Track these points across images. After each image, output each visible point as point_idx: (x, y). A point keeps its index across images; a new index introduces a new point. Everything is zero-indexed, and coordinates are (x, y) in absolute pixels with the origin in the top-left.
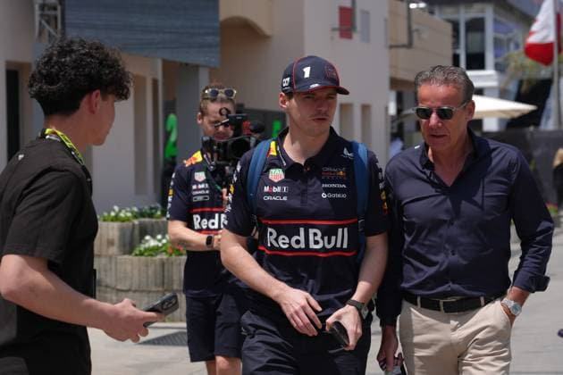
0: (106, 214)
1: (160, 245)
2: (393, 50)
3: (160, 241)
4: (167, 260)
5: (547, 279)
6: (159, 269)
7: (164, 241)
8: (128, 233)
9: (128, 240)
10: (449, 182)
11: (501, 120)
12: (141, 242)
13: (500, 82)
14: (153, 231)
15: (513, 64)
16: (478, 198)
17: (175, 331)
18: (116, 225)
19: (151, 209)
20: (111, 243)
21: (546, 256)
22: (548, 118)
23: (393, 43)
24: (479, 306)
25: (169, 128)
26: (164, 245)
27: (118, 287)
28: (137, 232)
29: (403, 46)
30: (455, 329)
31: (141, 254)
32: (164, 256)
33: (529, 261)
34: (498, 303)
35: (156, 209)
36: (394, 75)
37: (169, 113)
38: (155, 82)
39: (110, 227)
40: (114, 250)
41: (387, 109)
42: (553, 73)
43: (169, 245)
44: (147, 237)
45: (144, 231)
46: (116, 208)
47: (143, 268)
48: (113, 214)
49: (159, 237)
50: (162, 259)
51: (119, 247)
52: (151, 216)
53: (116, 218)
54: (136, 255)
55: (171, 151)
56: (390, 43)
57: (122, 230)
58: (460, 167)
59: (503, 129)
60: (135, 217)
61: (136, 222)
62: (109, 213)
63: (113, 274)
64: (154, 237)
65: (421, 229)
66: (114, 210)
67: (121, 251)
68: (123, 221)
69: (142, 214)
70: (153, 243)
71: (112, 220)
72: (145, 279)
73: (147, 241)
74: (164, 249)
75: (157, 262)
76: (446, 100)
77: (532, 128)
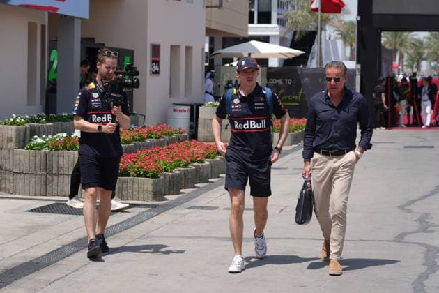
0: (7, 120)
1: (44, 142)
2: (209, 9)
3: (44, 139)
4: (49, 152)
5: (371, 145)
6: (43, 159)
7: (47, 139)
8: (22, 134)
9: (22, 138)
10: (336, 105)
11: (280, 60)
12: (31, 140)
13: (281, 32)
14: (39, 132)
15: (290, 21)
16: (347, 110)
17: (54, 202)
18: (14, 127)
19: (39, 116)
20: (10, 140)
21: (371, 136)
22: (313, 58)
23: (209, 4)
24: (344, 154)
25: (52, 59)
26: (47, 141)
27: (14, 171)
28: (28, 133)
29: (216, 7)
30: (335, 162)
31: (31, 148)
32: (47, 150)
33: (365, 138)
34: (352, 152)
35: (41, 116)
36: (208, 26)
37: (53, 49)
38: (43, 27)
39: (10, 129)
40: (12, 145)
41: (203, 49)
42: (317, 28)
43: (50, 142)
44: (36, 137)
45: (33, 132)
46: (14, 116)
47: (32, 158)
48: (12, 120)
49: (44, 136)
50: (45, 152)
51: (16, 142)
52: (38, 121)
53: (14, 123)
54: (28, 149)
55: (52, 76)
56: (206, 4)
57: (18, 131)
58: (340, 100)
59: (282, 66)
60: (28, 122)
61: (28, 126)
62: (9, 119)
63: (11, 161)
64: (40, 137)
65: (325, 122)
66: (12, 117)
67: (16, 145)
68: (19, 125)
69: (32, 120)
70: (39, 141)
71: (11, 124)
72: (33, 166)
73: (36, 138)
74: (47, 145)
75: (42, 154)
76: (337, 74)
77: (301, 66)
